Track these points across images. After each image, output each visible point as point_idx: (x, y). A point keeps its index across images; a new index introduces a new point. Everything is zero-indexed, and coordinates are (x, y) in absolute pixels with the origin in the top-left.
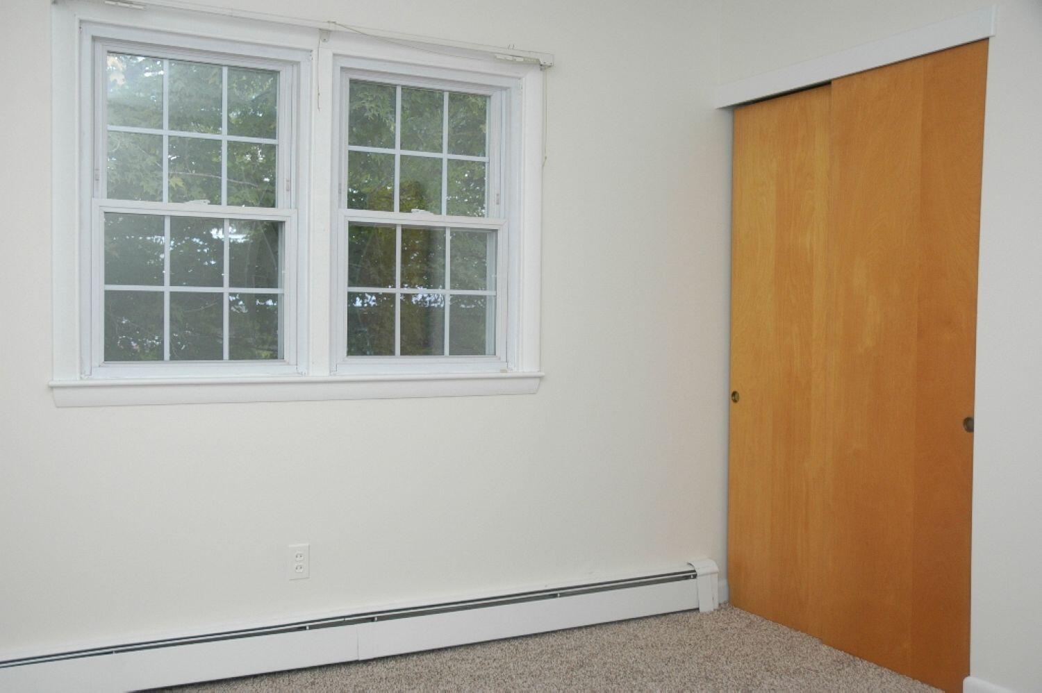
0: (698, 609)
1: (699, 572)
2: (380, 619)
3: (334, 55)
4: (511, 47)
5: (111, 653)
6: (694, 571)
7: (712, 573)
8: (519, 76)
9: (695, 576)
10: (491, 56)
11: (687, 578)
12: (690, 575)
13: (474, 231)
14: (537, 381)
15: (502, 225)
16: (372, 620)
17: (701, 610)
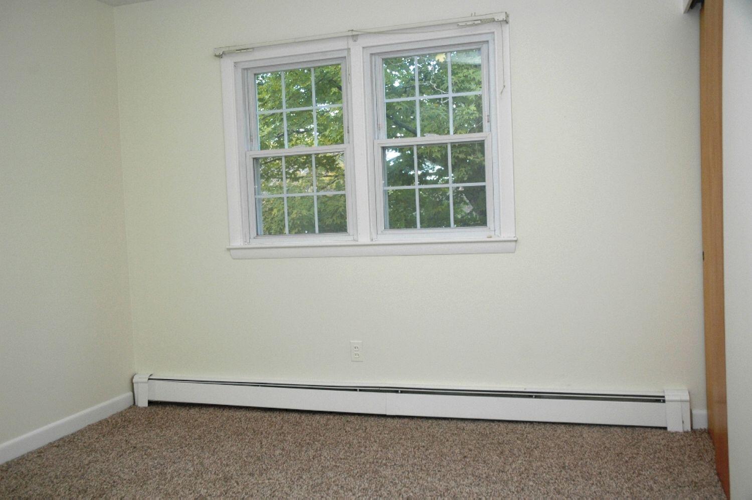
0: (665, 428)
1: (667, 398)
2: (402, 392)
3: (363, 48)
4: (473, 15)
5: (259, 386)
6: (664, 397)
7: (681, 401)
8: (492, 31)
9: (664, 401)
10: (457, 25)
11: (658, 401)
12: (659, 399)
13: (465, 143)
14: (514, 244)
15: (486, 137)
16: (397, 392)
17: (669, 429)
